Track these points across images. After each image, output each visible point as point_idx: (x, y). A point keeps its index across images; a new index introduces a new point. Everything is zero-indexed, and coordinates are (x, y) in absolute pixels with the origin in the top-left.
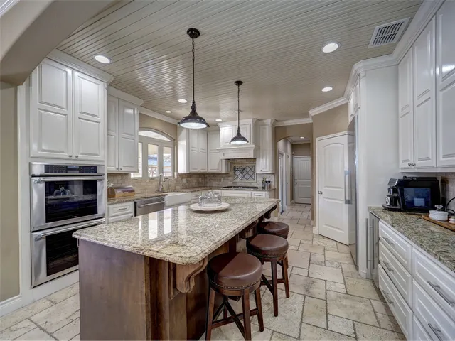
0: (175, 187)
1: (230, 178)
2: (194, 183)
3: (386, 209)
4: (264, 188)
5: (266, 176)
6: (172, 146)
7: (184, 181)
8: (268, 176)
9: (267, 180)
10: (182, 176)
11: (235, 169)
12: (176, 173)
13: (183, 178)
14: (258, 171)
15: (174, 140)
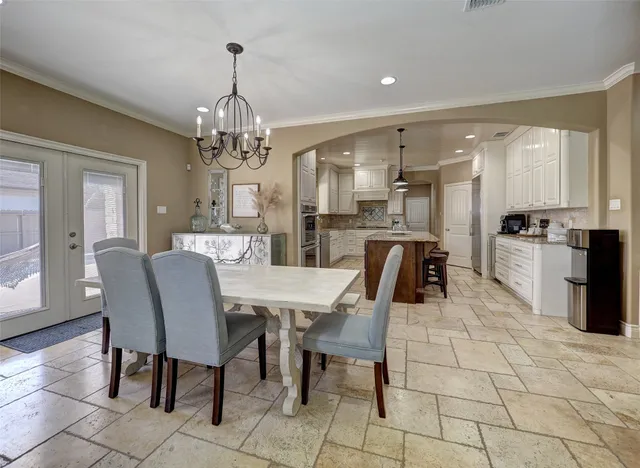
1: (359, 219)
3: (499, 233)
11: (364, 211)
14: (389, 212)
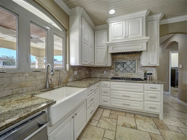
0: (67, 80)
1: (112, 71)
2: (83, 75)
4: (145, 79)
5: (147, 69)
6: (64, 36)
7: (76, 73)
8: (149, 69)
9: (148, 72)
10: (73, 68)
11: (116, 64)
12: (68, 66)
13: (74, 70)
15: (66, 30)
